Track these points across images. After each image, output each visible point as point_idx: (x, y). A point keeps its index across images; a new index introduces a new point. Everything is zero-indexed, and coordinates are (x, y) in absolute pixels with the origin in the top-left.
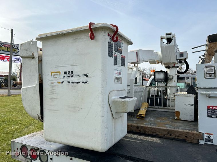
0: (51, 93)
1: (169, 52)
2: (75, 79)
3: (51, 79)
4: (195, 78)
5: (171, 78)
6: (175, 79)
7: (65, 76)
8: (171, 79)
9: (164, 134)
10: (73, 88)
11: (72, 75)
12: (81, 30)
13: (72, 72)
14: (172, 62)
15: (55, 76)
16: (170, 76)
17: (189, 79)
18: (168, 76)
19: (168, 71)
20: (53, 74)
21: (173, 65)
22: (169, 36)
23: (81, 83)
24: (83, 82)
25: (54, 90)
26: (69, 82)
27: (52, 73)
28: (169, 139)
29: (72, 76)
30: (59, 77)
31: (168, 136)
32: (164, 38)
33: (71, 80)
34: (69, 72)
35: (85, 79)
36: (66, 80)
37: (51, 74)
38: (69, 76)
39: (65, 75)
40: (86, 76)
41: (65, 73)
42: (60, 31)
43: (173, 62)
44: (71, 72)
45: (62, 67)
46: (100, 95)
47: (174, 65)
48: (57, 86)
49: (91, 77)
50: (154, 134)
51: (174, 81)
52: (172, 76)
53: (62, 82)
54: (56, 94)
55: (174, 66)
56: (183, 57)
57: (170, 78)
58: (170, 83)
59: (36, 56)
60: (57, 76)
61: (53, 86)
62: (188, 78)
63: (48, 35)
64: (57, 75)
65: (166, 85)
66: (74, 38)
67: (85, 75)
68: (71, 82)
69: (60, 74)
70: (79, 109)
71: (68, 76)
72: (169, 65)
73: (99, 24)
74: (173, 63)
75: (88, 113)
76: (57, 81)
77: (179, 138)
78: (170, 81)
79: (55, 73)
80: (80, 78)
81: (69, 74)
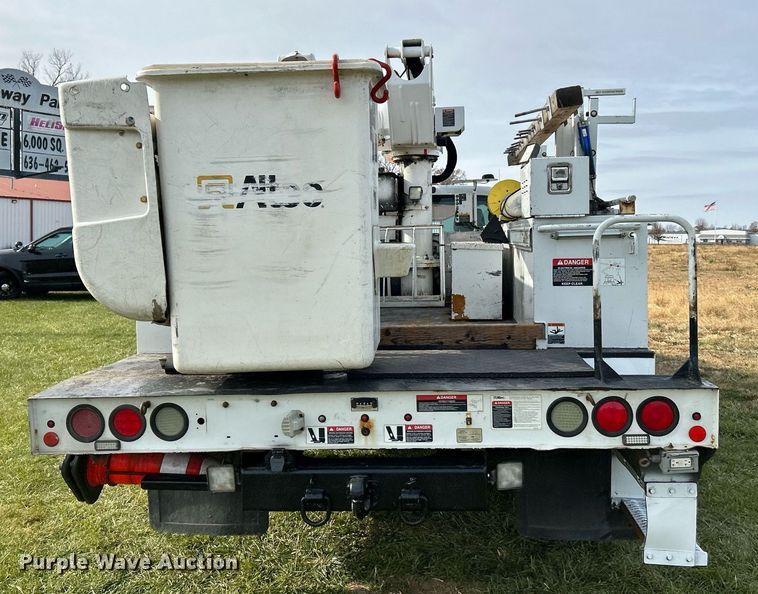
0: (201, 236)
1: (414, 105)
2: (282, 196)
3: (199, 196)
4: (486, 197)
5: (417, 197)
6: (427, 200)
7: (250, 188)
8: (416, 201)
9: (458, 339)
10: (276, 219)
11: (273, 184)
12: (307, 69)
13: (272, 178)
14: (419, 143)
15: (212, 189)
16: (412, 191)
17: (465, 199)
18: (406, 191)
19: (407, 172)
20: (204, 183)
21: (422, 152)
22: (413, 51)
23: (301, 207)
24: (308, 204)
25: (211, 228)
26: (262, 205)
27: (200, 179)
28: (470, 348)
29: (273, 189)
30: (227, 191)
31: (466, 342)
32: (399, 57)
33: (268, 197)
34: (262, 179)
35: (313, 195)
36: (252, 198)
37: (199, 182)
38: (263, 189)
39: (250, 185)
40: (318, 187)
41: (250, 179)
42: (236, 65)
43: (424, 141)
44: (267, 176)
45: (235, 164)
46: (358, 236)
47: (425, 151)
48: (222, 215)
49: (330, 191)
50: (431, 342)
51: (423, 208)
52: (419, 190)
53: (240, 205)
54: (217, 237)
55: (425, 157)
56: (453, 124)
57: (412, 197)
58: (411, 213)
59: (143, 126)
60: (219, 189)
61: (205, 217)
62: (463, 197)
63: (192, 71)
64: (222, 185)
65: (399, 222)
66: (277, 87)
67: (312, 185)
68: (268, 204)
69: (231, 182)
70: (294, 272)
71: (259, 187)
72: (411, 153)
73: (357, 61)
74: (422, 144)
75: (325, 280)
76: (220, 203)
77: (492, 343)
78: (412, 207)
79: (212, 180)
80: (296, 193)
81: (260, 182)
